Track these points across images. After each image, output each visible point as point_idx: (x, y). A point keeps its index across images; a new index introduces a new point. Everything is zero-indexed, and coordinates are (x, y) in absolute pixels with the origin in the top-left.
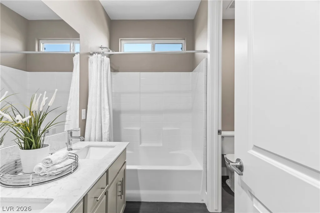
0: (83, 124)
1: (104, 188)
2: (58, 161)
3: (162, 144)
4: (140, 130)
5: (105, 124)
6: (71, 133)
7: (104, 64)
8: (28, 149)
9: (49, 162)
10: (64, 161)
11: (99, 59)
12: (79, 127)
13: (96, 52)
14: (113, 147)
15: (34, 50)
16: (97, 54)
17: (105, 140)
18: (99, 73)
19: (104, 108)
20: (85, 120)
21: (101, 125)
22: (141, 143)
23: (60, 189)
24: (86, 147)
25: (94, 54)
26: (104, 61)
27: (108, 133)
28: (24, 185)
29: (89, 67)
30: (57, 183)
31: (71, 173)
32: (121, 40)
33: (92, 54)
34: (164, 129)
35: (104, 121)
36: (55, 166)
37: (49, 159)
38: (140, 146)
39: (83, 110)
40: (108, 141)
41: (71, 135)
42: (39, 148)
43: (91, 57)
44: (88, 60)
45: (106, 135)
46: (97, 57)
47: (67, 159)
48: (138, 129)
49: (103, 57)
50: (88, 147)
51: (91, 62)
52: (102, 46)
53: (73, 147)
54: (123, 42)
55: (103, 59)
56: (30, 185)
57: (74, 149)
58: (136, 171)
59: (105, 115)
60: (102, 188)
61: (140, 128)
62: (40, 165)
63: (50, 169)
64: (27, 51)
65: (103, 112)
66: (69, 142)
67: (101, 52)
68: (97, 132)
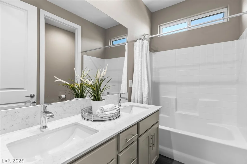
0: (130, 90)
1: (134, 136)
2: (107, 110)
3: (198, 114)
4: (176, 99)
5: (144, 91)
6: (120, 95)
7: (144, 47)
8: (94, 100)
9: (103, 109)
10: (111, 111)
11: (141, 43)
12: (128, 92)
13: (139, 39)
14: (148, 108)
15: (109, 45)
16: (139, 40)
17: (145, 103)
18: (140, 54)
19: (144, 79)
20: (131, 88)
21: (142, 91)
22: (177, 110)
23: (105, 126)
24: (130, 106)
25: (137, 41)
26: (144, 44)
27: (147, 98)
28: (90, 120)
29: (134, 50)
30: (105, 123)
31: (114, 119)
32: (160, 26)
33: (136, 41)
34: (200, 100)
35: (144, 89)
36: (106, 112)
37: (102, 108)
38: (176, 112)
39: (130, 80)
40: (147, 104)
41: (120, 96)
42: (100, 100)
43: (135, 43)
44: (134, 45)
45: (145, 100)
46: (139, 42)
47: (113, 110)
48: (174, 97)
49: (143, 41)
50: (132, 106)
51: (136, 46)
52: (144, 34)
53: (122, 104)
54: (161, 27)
55: (144, 42)
56: (92, 121)
57: (122, 106)
58: (169, 132)
59: (144, 85)
60: (133, 135)
61: (176, 97)
62: (99, 111)
63: (103, 114)
64: (105, 46)
65: (143, 82)
66: (119, 101)
67: (142, 38)
68: (139, 96)
